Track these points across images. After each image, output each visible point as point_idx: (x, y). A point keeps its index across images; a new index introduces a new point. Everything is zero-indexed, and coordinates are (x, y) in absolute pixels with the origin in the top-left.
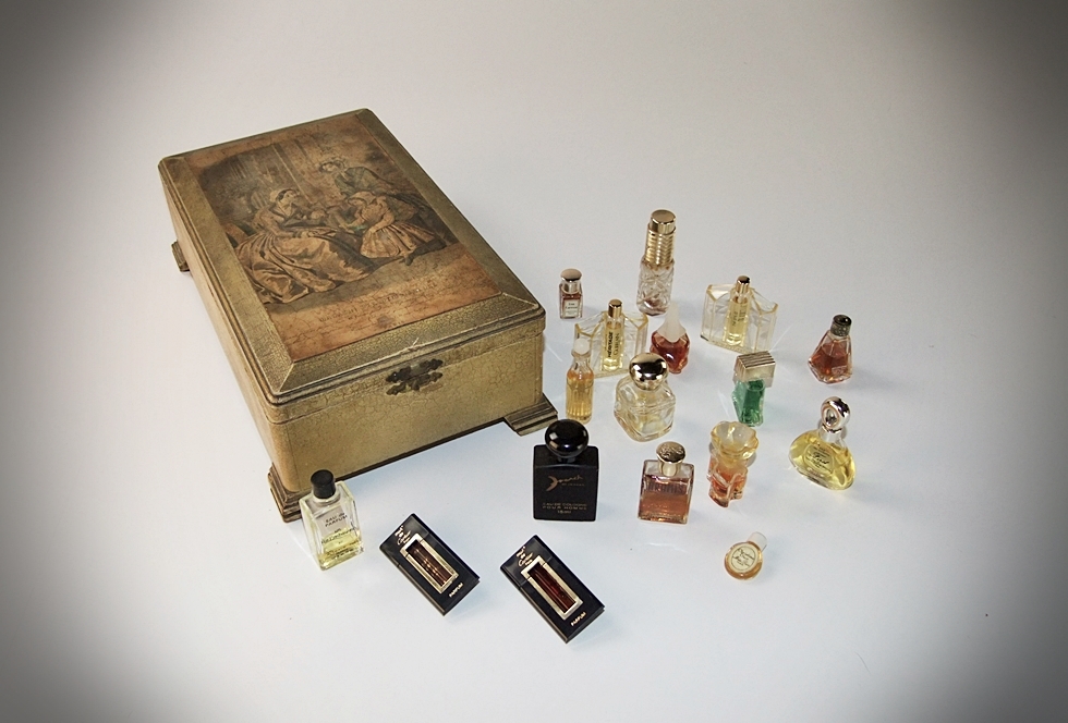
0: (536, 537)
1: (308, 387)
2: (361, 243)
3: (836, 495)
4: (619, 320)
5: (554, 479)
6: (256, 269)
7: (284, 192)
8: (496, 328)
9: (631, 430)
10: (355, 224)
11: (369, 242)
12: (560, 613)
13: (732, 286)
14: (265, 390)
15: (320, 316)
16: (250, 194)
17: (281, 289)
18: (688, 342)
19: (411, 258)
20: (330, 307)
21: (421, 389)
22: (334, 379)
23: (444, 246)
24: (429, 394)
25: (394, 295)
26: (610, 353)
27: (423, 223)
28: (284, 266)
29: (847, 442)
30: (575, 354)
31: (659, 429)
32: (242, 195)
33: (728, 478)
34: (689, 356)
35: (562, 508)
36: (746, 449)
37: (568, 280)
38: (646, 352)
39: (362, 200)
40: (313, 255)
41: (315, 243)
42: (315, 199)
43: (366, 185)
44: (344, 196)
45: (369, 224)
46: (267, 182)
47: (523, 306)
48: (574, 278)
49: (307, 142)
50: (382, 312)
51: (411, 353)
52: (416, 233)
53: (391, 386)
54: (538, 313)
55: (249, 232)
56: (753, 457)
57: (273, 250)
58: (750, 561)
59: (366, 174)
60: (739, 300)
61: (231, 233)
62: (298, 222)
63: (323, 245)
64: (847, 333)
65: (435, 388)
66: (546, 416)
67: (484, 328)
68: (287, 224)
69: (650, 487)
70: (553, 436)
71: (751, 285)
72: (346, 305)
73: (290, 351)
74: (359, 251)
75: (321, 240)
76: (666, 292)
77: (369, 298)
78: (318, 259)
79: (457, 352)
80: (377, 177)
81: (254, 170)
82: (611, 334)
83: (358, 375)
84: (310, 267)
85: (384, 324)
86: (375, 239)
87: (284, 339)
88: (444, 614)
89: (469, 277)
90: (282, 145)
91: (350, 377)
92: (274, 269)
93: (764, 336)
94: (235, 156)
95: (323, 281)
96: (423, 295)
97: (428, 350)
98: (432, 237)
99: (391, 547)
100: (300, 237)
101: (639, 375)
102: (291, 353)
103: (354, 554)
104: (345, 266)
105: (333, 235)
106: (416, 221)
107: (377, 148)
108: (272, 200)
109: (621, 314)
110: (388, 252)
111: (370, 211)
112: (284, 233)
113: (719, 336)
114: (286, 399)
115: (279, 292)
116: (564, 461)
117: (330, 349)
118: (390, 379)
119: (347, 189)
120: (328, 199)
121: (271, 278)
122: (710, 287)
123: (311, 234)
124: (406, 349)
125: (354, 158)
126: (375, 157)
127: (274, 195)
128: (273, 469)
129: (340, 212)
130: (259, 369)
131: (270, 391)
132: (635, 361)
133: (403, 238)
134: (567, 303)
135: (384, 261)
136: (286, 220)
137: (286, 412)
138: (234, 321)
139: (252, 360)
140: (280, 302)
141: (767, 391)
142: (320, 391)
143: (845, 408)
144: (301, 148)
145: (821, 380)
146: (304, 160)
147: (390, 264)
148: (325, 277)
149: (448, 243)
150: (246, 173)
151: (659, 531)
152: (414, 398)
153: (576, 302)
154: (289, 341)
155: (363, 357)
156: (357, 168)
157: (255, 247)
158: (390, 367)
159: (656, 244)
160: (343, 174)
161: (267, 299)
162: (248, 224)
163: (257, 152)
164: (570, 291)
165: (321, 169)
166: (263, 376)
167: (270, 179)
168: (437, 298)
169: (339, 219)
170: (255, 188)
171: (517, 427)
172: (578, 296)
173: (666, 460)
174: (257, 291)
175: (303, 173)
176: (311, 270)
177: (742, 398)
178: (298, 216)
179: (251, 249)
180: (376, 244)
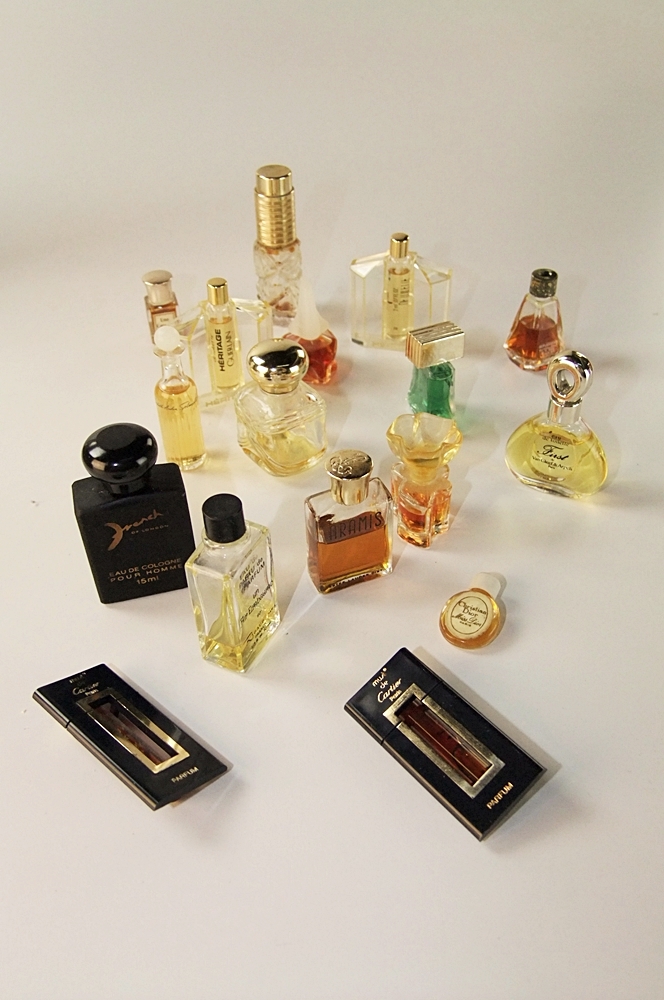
4: (226, 309)
12: (464, 786)
18: (335, 342)
26: (222, 364)
35: (144, 575)
36: (446, 448)
48: (160, 280)
58: (480, 618)
60: (398, 272)
64: (552, 294)
82: (218, 332)
101: (263, 372)
109: (226, 298)
122: (353, 262)
134: (158, 318)
172: (172, 309)
173: (344, 477)
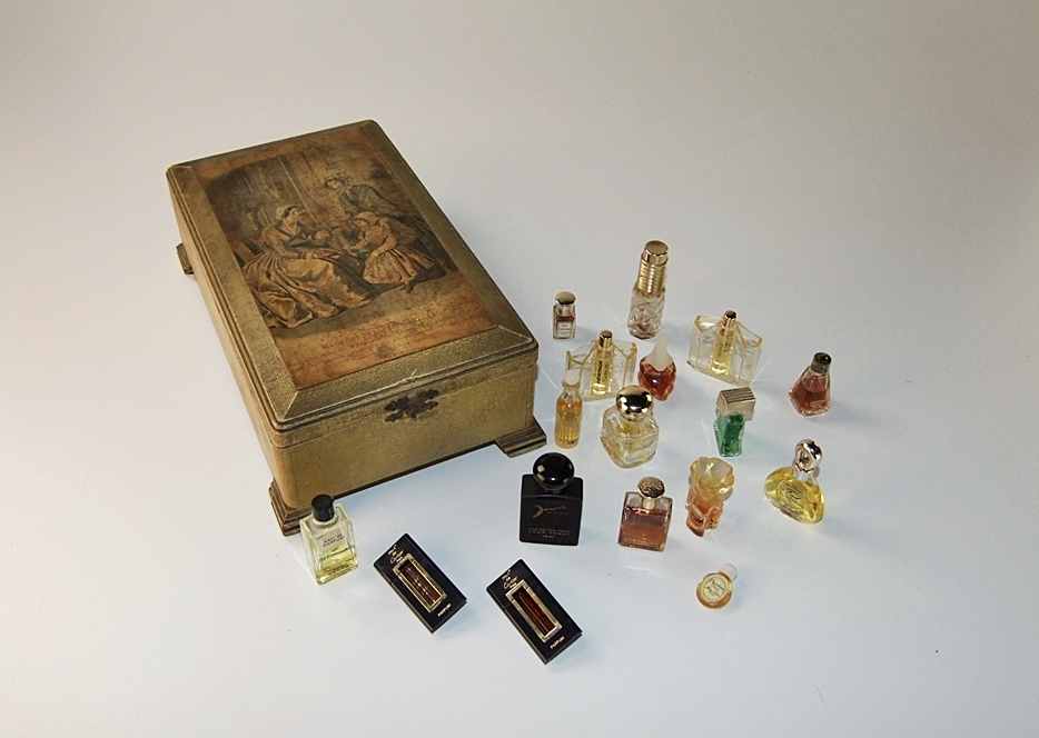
0: (521, 561)
1: (310, 415)
2: (364, 267)
3: (806, 529)
4: (609, 350)
5: (540, 508)
6: (262, 291)
7: (290, 209)
8: (491, 360)
9: (616, 457)
10: (358, 246)
11: (372, 266)
12: (541, 636)
13: (719, 318)
14: (270, 416)
15: (324, 343)
16: (257, 210)
17: (287, 313)
18: (674, 370)
19: (412, 284)
20: (333, 333)
21: (418, 416)
22: (336, 407)
23: (443, 274)
24: (425, 421)
25: (395, 324)
26: (599, 379)
27: (426, 249)
28: (289, 288)
29: (819, 481)
30: (565, 385)
31: (642, 457)
32: (249, 210)
33: (704, 511)
34: (676, 383)
35: (547, 533)
36: (723, 486)
37: (561, 303)
38: (634, 383)
39: (366, 221)
40: (318, 278)
41: (320, 265)
42: (320, 218)
43: (369, 205)
44: (349, 216)
45: (372, 247)
46: (273, 197)
47: (517, 339)
48: (568, 301)
49: (313, 156)
50: (382, 341)
51: (410, 382)
52: (417, 258)
53: (389, 414)
54: (532, 346)
55: (255, 250)
56: (730, 492)
57: (279, 271)
58: (720, 592)
59: (371, 192)
60: (726, 333)
61: (238, 251)
62: (303, 243)
63: (327, 267)
64: (826, 370)
65: (432, 415)
66: (535, 440)
67: (479, 360)
68: (292, 243)
69: (630, 518)
70: (540, 469)
71: (737, 319)
72: (348, 332)
73: (294, 377)
74: (361, 275)
75: (326, 263)
76: (657, 318)
77: (369, 326)
78: (323, 283)
79: (453, 383)
80: (381, 197)
81: (261, 184)
82: (601, 362)
83: (358, 404)
84: (314, 291)
85: (384, 354)
86: (377, 263)
87: (288, 365)
88: (432, 632)
89: (466, 308)
90: (289, 158)
91: (350, 406)
92: (279, 291)
93: (749, 367)
94: (242, 168)
95: (327, 306)
96: (422, 324)
97: (425, 382)
98: (432, 264)
99: (384, 565)
100: (304, 258)
101: (625, 408)
102: (296, 382)
103: (349, 570)
104: (348, 291)
105: (337, 257)
106: (417, 246)
107: (381, 165)
108: (278, 217)
109: (611, 344)
110: (390, 277)
111: (373, 233)
112: (290, 254)
113: (705, 363)
114: (290, 426)
115: (284, 316)
116: (550, 492)
117: (333, 377)
118: (388, 408)
119: (352, 208)
120: (333, 218)
121: (277, 301)
122: (699, 317)
123: (315, 256)
124: (404, 380)
125: (359, 175)
126: (379, 175)
127: (280, 211)
128: (274, 484)
129: (344, 232)
130: (264, 394)
131: (275, 418)
132: (622, 393)
133: (404, 263)
134: (560, 325)
135: (386, 287)
136: (291, 240)
137: (290, 438)
138: (240, 343)
139: (258, 385)
140: (285, 326)
141: (747, 425)
142: (322, 418)
143: (817, 451)
144: (308, 162)
145: (800, 412)
146: (309, 174)
147: (392, 291)
148: (328, 301)
149: (448, 271)
150: (253, 187)
151: (636, 557)
152: (410, 424)
153: (568, 325)
154: (294, 368)
155: (363, 387)
156: (362, 186)
157: (262, 266)
158: (389, 397)
159: (648, 274)
160: (348, 192)
161: (273, 323)
162: (255, 242)
163: (263, 164)
164: (564, 313)
165: (326, 186)
166: (268, 401)
167: (276, 194)
168: (435, 329)
169: (343, 240)
170: (262, 204)
171: (507, 450)
172: (570, 319)
173: (646, 495)
174: (264, 314)
175: (309, 189)
176: (315, 294)
177: (724, 428)
178: (304, 236)
179: (257, 268)
180: (378, 269)
